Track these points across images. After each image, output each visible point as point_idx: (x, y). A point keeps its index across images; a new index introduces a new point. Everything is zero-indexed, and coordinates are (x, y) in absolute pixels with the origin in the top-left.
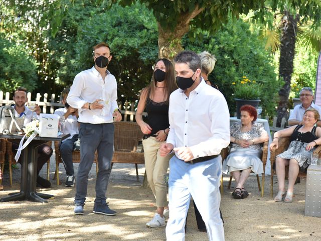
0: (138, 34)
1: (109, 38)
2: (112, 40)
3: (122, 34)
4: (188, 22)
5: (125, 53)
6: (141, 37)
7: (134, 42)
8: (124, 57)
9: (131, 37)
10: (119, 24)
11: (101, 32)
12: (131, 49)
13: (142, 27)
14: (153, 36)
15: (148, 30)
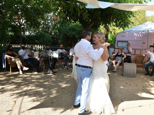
0: (75, 31)
1: (68, 32)
2: (69, 33)
3: (71, 31)
4: (90, 27)
5: (72, 36)
6: (75, 32)
7: (74, 33)
8: (72, 37)
9: (73, 32)
10: (70, 29)
11: (66, 31)
12: (73, 35)
13: (75, 30)
14: (78, 32)
15: (77, 30)
